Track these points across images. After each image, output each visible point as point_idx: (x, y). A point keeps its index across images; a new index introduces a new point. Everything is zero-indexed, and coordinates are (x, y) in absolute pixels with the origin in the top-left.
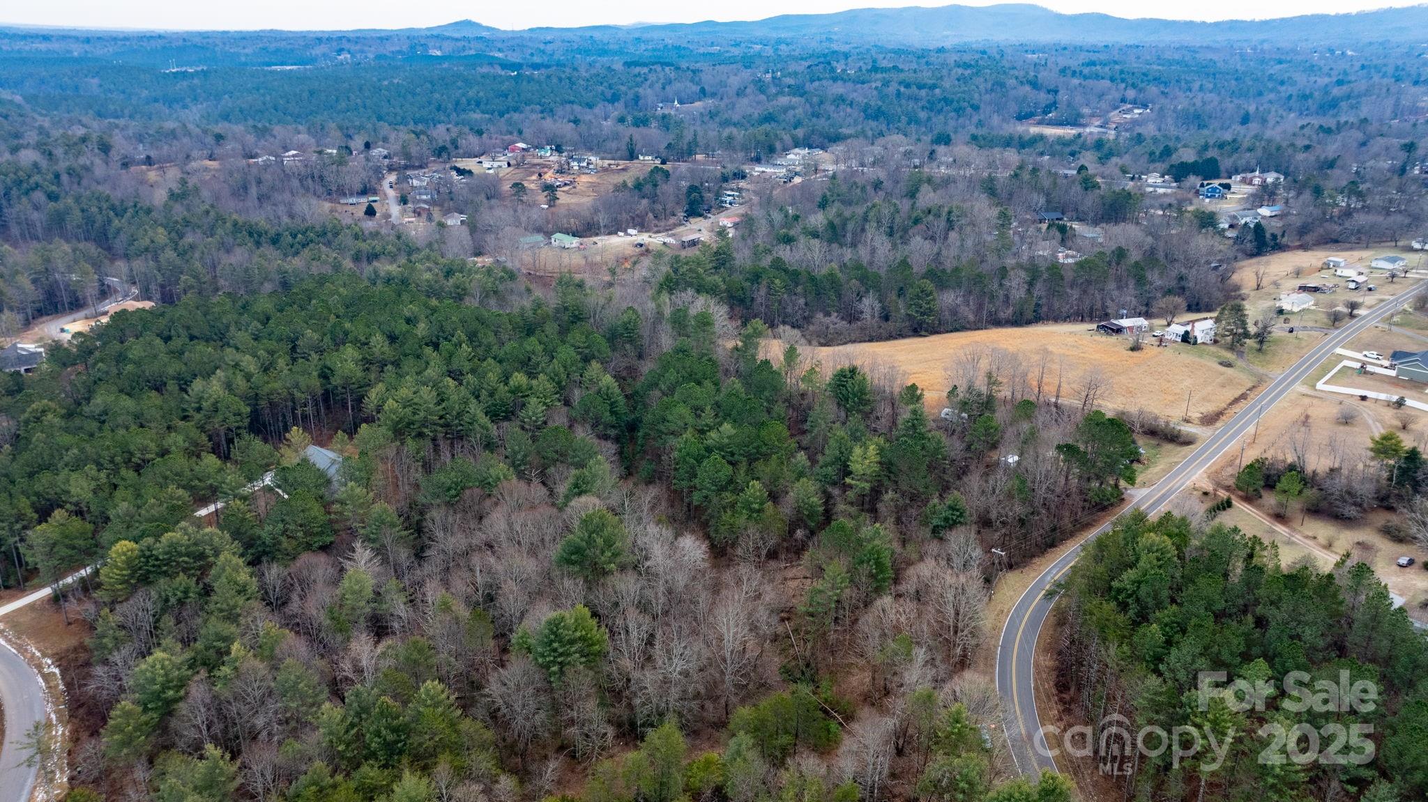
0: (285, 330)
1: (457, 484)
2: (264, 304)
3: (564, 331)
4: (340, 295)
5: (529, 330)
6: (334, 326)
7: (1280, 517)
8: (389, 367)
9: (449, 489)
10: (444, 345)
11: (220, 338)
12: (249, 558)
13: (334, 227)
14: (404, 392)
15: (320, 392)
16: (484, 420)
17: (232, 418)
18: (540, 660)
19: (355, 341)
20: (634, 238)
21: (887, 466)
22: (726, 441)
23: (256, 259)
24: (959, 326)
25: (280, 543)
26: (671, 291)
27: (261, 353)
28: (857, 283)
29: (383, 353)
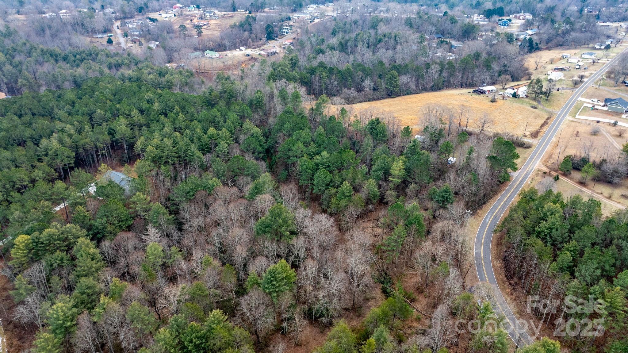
0: (85, 109)
1: (192, 189)
2: (70, 95)
3: (228, 104)
4: (109, 89)
5: (210, 103)
6: (111, 106)
7: (582, 183)
8: (144, 128)
9: (189, 192)
10: (170, 114)
11: (50, 115)
12: (91, 236)
13: (95, 51)
14: (156, 141)
15: (109, 142)
16: (199, 153)
17: (66, 159)
18: (267, 291)
19: (124, 114)
20: (244, 52)
21: (408, 170)
22: (325, 160)
23: (57, 70)
24: (409, 92)
25: (106, 228)
26: (274, 80)
27: (75, 123)
28: (361, 73)
29: (139, 120)
